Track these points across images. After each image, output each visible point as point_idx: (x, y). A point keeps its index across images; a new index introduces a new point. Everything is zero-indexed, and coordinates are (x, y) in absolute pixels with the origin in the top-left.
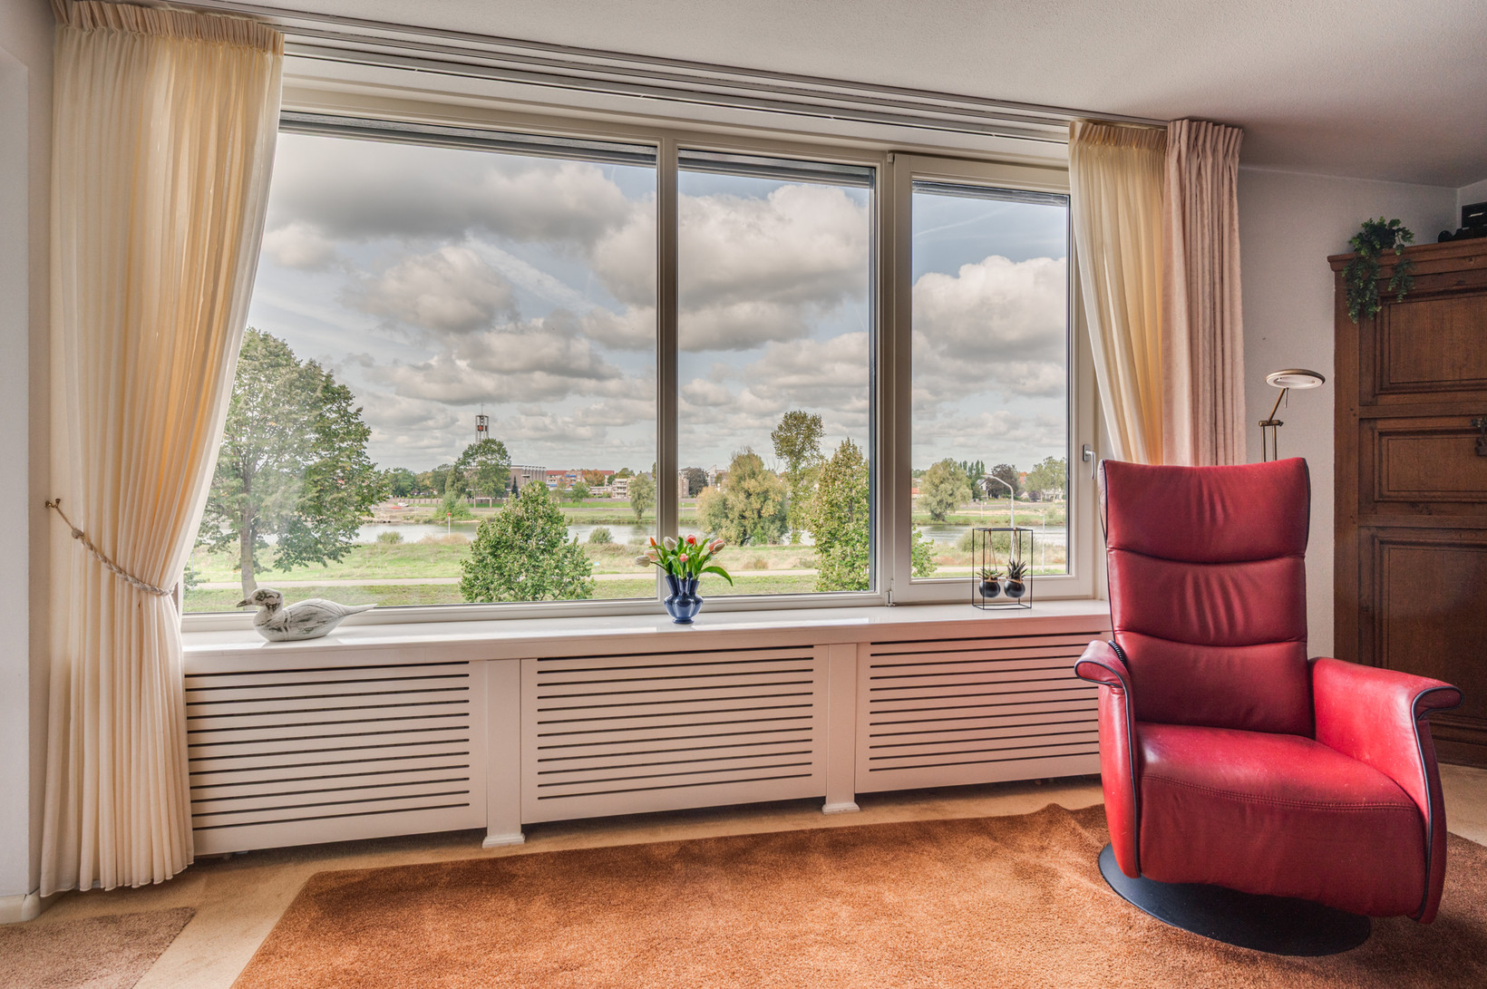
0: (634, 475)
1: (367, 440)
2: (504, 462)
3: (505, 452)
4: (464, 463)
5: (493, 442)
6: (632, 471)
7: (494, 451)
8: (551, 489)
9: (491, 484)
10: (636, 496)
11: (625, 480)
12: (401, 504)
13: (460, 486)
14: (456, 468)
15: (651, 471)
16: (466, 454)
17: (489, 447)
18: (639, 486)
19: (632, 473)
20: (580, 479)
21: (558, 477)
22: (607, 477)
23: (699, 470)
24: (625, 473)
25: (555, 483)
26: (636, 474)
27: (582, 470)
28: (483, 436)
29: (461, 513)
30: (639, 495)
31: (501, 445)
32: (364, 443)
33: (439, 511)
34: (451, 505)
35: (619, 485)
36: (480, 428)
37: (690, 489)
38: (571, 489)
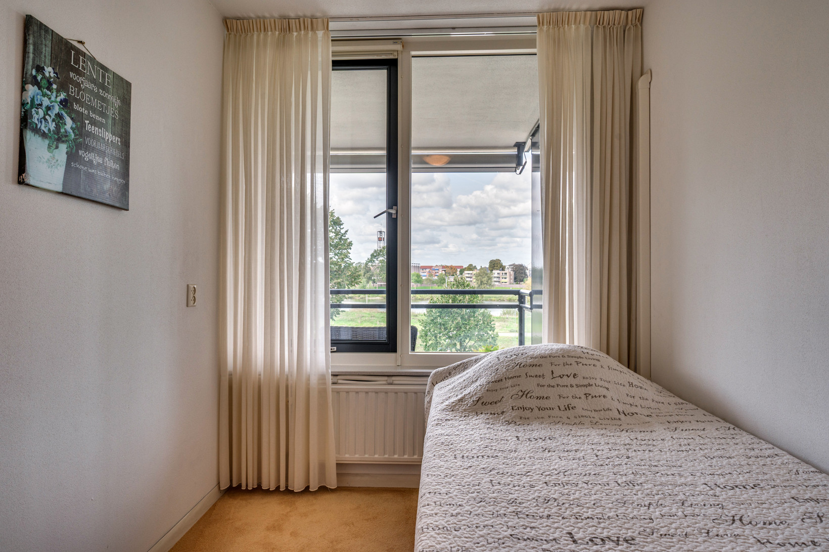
0: (476, 269)
1: (350, 249)
6: (475, 266)
8: (424, 278)
10: (479, 283)
11: (471, 272)
13: (368, 276)
14: (366, 264)
15: (488, 266)
16: (372, 255)
18: (481, 276)
19: (475, 268)
20: (441, 272)
21: (428, 270)
22: (459, 270)
23: (521, 266)
24: (471, 268)
25: (425, 274)
26: (479, 268)
27: (442, 265)
30: (482, 282)
32: (349, 250)
35: (467, 275)
37: (515, 278)
38: (436, 278)
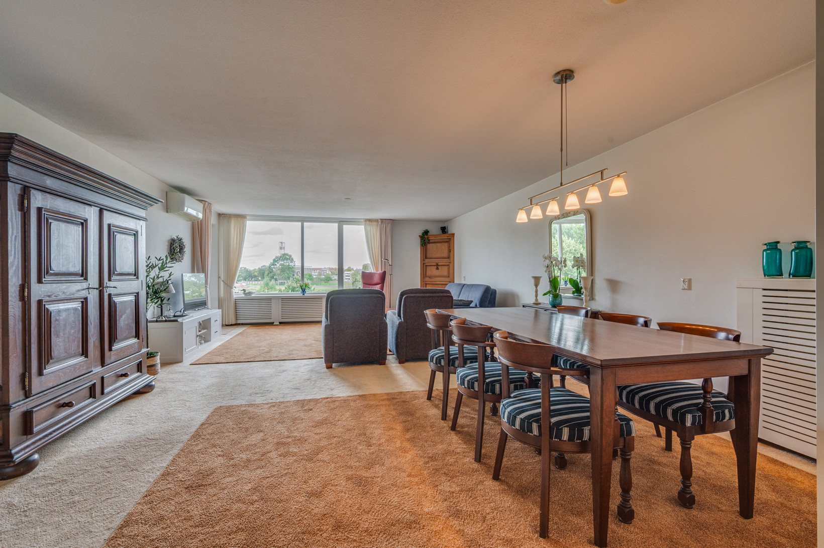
2: (292, 264)
3: (292, 259)
4: (273, 265)
5: (287, 255)
7: (287, 259)
9: (286, 275)
12: (243, 284)
17: (285, 257)
28: (283, 252)
29: (272, 288)
31: (290, 256)
33: (261, 287)
34: (267, 284)
36: (281, 248)
